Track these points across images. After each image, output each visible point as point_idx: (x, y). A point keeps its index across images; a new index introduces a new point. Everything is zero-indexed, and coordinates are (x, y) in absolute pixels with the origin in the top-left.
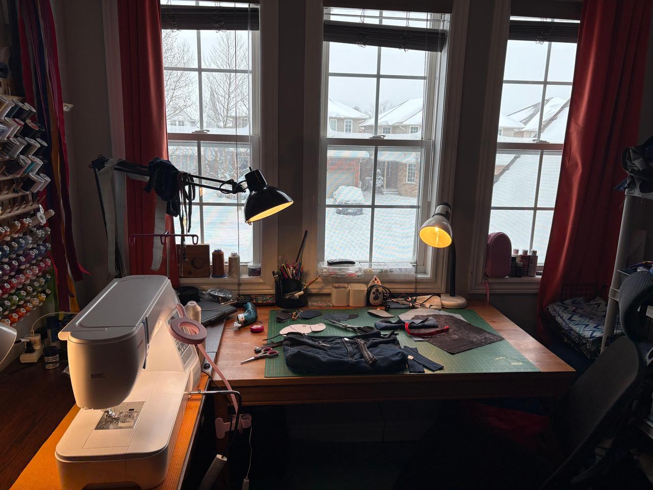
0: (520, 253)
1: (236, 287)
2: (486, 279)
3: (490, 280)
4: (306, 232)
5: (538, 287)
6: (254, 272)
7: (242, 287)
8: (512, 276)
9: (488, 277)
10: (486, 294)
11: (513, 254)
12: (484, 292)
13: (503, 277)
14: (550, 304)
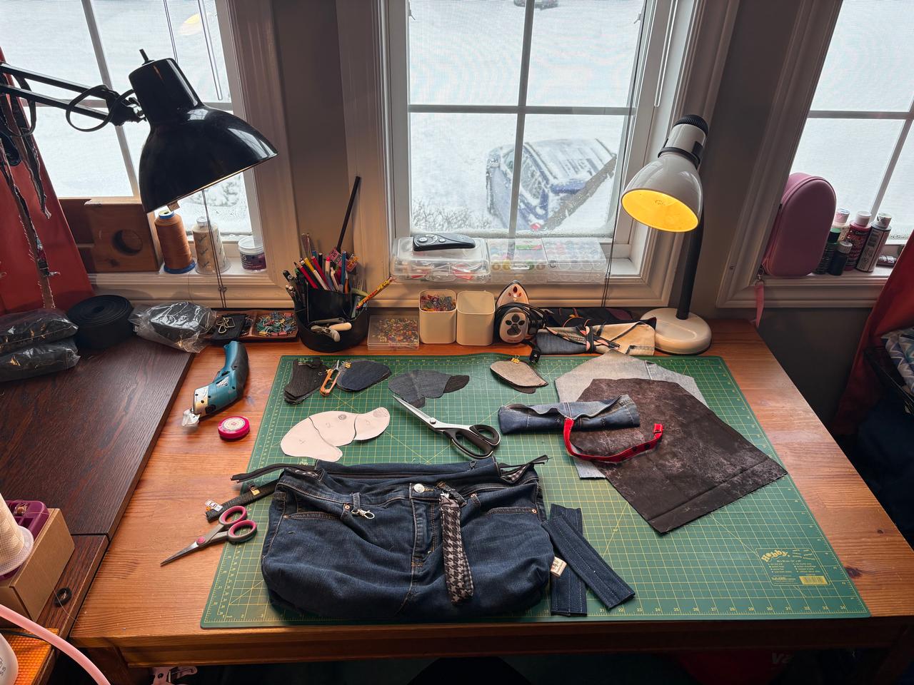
0: (852, 221)
1: (217, 294)
2: (761, 280)
3: (770, 282)
4: (358, 180)
5: (877, 294)
6: (253, 262)
7: (228, 295)
8: (819, 272)
9: (766, 273)
10: (755, 310)
11: (836, 224)
12: (751, 304)
13: (803, 275)
14: (891, 331)
